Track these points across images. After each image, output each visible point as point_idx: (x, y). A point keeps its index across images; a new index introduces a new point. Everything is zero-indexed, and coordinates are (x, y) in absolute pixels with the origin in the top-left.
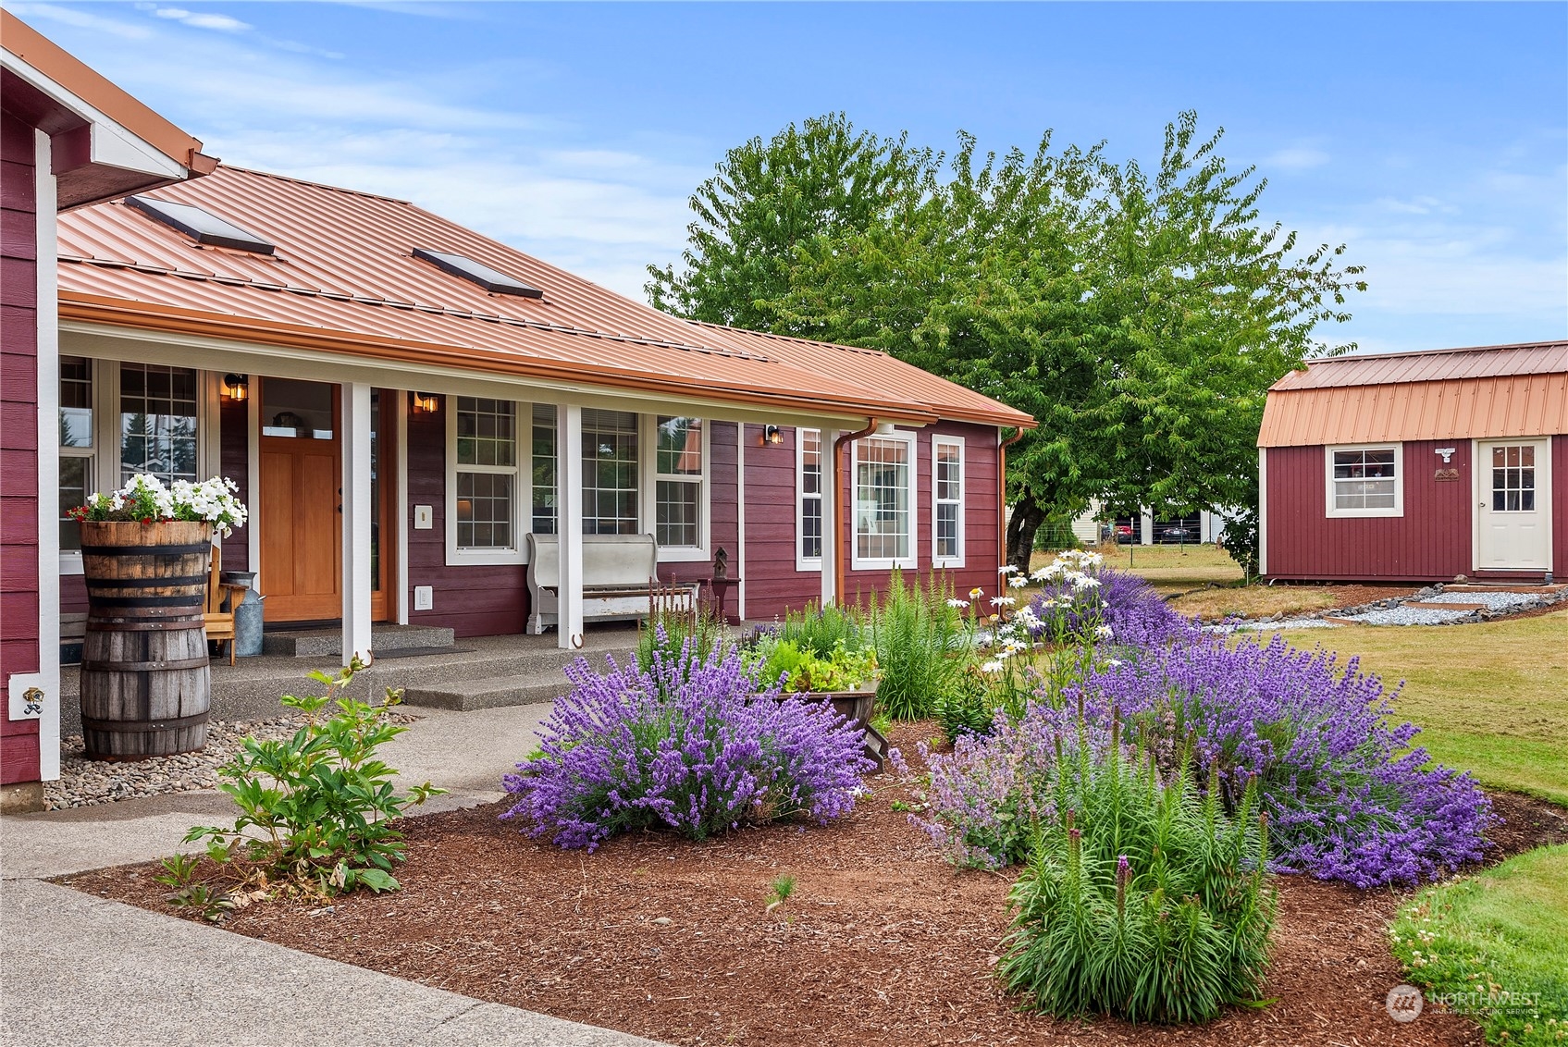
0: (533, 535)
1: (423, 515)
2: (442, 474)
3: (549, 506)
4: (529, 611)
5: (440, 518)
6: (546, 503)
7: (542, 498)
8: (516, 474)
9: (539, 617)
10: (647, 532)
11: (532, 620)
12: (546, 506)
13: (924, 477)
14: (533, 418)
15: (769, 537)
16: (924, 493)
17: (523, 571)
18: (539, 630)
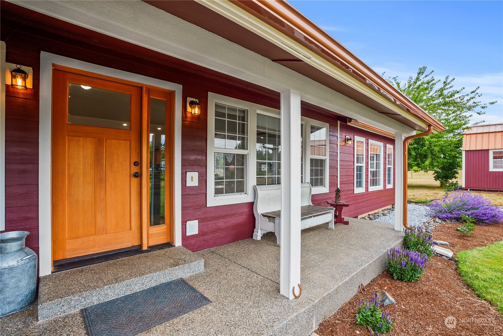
0: (257, 186)
1: (192, 178)
2: (205, 153)
3: (264, 170)
4: (254, 227)
5: (203, 179)
6: (262, 169)
7: (260, 166)
8: (248, 154)
9: (259, 231)
10: (307, 182)
11: (256, 232)
12: (262, 170)
13: (385, 158)
14: (257, 126)
15: (345, 181)
16: (385, 164)
17: (251, 205)
18: (259, 238)
